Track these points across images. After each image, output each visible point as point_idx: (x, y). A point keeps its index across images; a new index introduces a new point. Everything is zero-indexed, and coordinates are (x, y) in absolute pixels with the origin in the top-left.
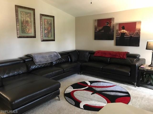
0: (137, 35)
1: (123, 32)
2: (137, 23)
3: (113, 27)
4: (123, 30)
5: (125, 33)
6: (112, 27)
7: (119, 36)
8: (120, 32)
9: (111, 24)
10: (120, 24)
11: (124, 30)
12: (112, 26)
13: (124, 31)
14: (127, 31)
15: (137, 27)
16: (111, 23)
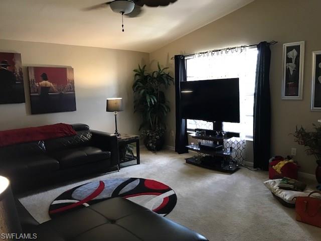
0: (71, 91)
1: (44, 86)
2: (68, 69)
3: (21, 73)
4: (44, 82)
5: (49, 87)
6: (18, 74)
7: (37, 94)
8: (39, 84)
9: (15, 67)
10: (37, 69)
11: (46, 80)
12: (18, 71)
13: (48, 83)
14: (52, 83)
15: (69, 76)
16: (14, 64)
